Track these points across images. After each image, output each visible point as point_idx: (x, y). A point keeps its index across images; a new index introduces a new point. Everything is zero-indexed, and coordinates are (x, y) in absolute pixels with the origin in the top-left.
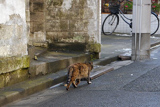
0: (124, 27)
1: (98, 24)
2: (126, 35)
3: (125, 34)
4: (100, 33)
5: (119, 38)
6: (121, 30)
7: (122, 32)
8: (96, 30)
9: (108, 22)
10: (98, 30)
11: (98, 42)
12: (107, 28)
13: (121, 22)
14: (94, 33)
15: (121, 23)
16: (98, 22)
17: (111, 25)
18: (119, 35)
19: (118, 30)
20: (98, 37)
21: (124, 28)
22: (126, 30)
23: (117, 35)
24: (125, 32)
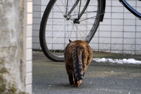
0: (126, 29)
1: (21, 20)
2: (132, 61)
3: (128, 56)
4: (29, 54)
5: (104, 74)
6: (113, 41)
7: (117, 49)
8: (13, 40)
9: (63, 9)
10: (21, 44)
11: (20, 87)
12: (58, 34)
13: (114, 9)
14: (5, 54)
15: (114, 16)
16: (22, 13)
17: (76, 21)
18: (104, 60)
19: (101, 40)
20: (21, 70)
21: (126, 35)
22: (132, 41)
23: (99, 60)
24: (128, 49)
